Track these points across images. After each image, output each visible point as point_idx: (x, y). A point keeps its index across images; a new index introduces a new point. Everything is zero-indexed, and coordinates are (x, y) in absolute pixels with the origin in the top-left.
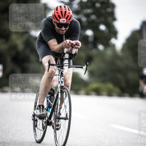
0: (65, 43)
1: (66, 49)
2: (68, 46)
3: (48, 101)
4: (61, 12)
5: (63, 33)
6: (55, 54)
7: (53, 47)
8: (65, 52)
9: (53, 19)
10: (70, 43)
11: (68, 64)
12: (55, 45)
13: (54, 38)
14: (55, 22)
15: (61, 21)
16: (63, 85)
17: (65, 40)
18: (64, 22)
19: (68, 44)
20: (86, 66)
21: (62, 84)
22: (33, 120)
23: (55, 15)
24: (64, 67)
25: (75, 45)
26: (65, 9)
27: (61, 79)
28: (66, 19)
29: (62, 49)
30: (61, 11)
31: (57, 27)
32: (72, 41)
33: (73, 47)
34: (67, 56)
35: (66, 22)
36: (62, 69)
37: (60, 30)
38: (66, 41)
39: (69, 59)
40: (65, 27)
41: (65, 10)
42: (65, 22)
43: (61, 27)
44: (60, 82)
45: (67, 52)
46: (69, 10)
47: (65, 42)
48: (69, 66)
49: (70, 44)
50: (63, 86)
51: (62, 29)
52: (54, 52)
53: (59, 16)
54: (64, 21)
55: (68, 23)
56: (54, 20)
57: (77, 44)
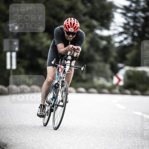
2: (71, 50)
4: (71, 23)
8: (68, 54)
12: (62, 48)
14: (65, 30)
15: (69, 30)
16: (64, 80)
20: (84, 67)
23: (65, 25)
25: (76, 50)
30: (71, 22)
31: (66, 34)
32: (75, 46)
33: (75, 51)
34: (69, 58)
35: (74, 31)
37: (68, 37)
39: (71, 60)
40: (72, 35)
41: (74, 22)
43: (69, 35)
44: (62, 78)
47: (69, 46)
48: (70, 65)
51: (70, 36)
52: (60, 53)
54: (72, 30)
56: (64, 29)
57: (78, 49)
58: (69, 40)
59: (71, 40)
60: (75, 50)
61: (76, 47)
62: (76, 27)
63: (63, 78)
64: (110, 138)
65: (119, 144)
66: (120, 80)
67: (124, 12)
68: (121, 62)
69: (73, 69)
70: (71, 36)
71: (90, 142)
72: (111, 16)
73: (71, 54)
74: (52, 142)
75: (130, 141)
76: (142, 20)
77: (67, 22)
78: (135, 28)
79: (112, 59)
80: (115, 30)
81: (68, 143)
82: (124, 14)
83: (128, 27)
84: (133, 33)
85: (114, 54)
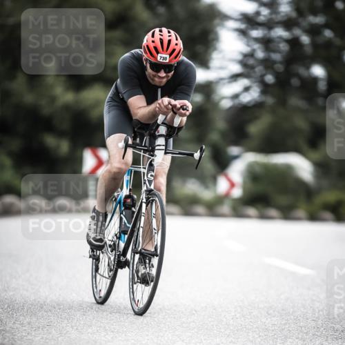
0: (159, 104)
2: (165, 110)
3: (121, 219)
4: (161, 41)
5: (161, 82)
6: (139, 126)
7: (136, 111)
8: (159, 122)
9: (144, 54)
10: (171, 105)
11: (163, 145)
12: (140, 108)
13: (141, 93)
15: (159, 58)
16: (152, 187)
17: (162, 97)
18: (164, 61)
19: (166, 107)
20: (201, 151)
21: (150, 186)
22: (90, 257)
23: (147, 46)
24: (156, 152)
25: (179, 109)
26: (170, 36)
27: (149, 176)
28: (170, 55)
29: (154, 115)
30: (161, 39)
31: (149, 71)
32: (175, 100)
33: (175, 113)
34: (163, 130)
36: (152, 156)
37: (154, 76)
38: (162, 100)
39: (167, 137)
40: (165, 72)
41: (170, 38)
42: (167, 61)
43: (158, 71)
44: (147, 182)
45: (163, 123)
46: (177, 39)
47: (160, 101)
48: (166, 150)
49: (170, 107)
50: (152, 190)
51: (159, 74)
52: (137, 120)
53: (155, 48)
54: (165, 59)
55: (172, 63)
56: (145, 56)
57: (183, 107)
58: (158, 84)
59: (162, 85)
60: (175, 110)
61: (178, 103)
63: (150, 182)
64: (210, 319)
65: (232, 334)
66: (232, 185)
67: (243, 26)
68: (236, 143)
70: (162, 74)
71: (164, 329)
72: (211, 36)
73: (166, 122)
74: (75, 328)
75: (255, 326)
76: (284, 47)
78: (267, 64)
79: (214, 137)
80: (221, 68)
81: (112, 332)
82: (243, 33)
83: (251, 62)
84: (262, 76)
85: (220, 124)
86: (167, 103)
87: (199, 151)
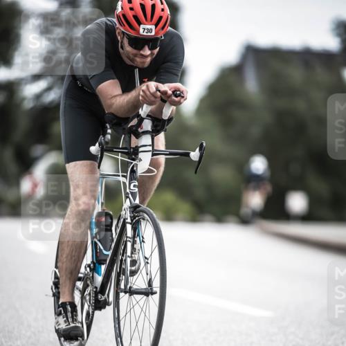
0: (143, 91)
1: (145, 106)
2: (153, 99)
4: (143, 7)
5: (144, 63)
7: (109, 102)
8: (143, 115)
10: (159, 91)
11: (150, 145)
12: (115, 97)
13: (114, 77)
14: (122, 34)
15: (141, 31)
16: (137, 201)
18: (149, 34)
19: (153, 95)
20: (200, 150)
21: (135, 201)
23: (124, 15)
24: (141, 155)
28: (156, 25)
30: (141, 4)
31: (128, 49)
32: (163, 83)
33: (164, 101)
34: (147, 125)
35: (156, 33)
36: (134, 160)
37: (135, 55)
38: (147, 86)
39: (154, 133)
41: (153, 2)
42: (153, 33)
45: (148, 116)
46: (162, 3)
47: (144, 87)
48: (153, 151)
49: (159, 93)
50: (137, 206)
51: (142, 52)
53: (135, 17)
54: (150, 31)
55: (159, 36)
56: (120, 29)
57: (176, 93)
60: (164, 98)
62: (161, 18)
63: (134, 194)
69: (162, 159)
70: (147, 52)
77: (130, 5)
86: (155, 90)
87: (198, 149)
